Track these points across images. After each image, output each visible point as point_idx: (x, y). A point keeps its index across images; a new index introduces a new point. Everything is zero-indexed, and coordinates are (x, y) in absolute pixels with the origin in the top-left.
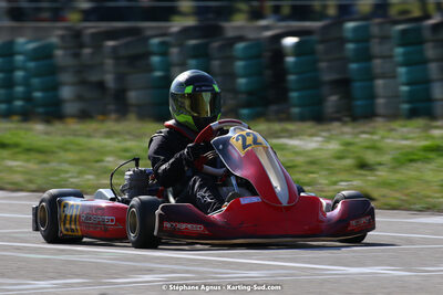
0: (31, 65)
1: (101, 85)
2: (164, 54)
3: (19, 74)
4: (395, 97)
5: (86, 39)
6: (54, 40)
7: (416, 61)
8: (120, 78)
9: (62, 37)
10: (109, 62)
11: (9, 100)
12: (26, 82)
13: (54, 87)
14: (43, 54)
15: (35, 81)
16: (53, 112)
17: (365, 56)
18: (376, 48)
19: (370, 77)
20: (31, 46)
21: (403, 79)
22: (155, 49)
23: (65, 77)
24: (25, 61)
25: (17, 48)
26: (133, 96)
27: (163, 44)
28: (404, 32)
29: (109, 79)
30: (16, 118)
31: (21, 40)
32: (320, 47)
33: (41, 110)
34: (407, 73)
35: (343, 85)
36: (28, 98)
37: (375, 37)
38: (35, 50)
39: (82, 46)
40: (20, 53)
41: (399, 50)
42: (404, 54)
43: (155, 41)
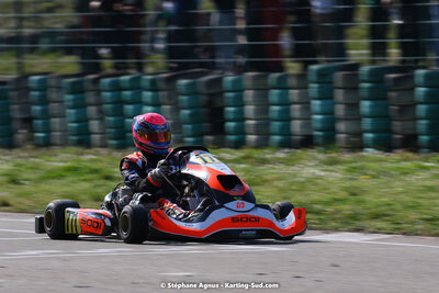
4: (65, 130)
7: (80, 106)
17: (44, 101)
18: (53, 95)
19: (46, 116)
21: (73, 118)
28: (74, 83)
32: (15, 93)
34: (76, 114)
35: (28, 121)
37: (51, 87)
41: (71, 97)
42: (74, 100)
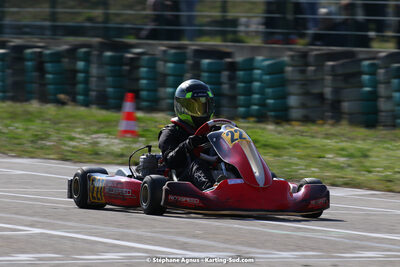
0: (267, 77)
1: (321, 96)
2: (373, 74)
3: (256, 84)
5: (311, 59)
6: (286, 59)
8: (336, 91)
9: (292, 57)
10: (328, 78)
11: (248, 105)
12: (261, 91)
13: (284, 96)
14: (276, 70)
15: (269, 91)
20: (266, 63)
22: (366, 69)
23: (292, 89)
24: (262, 75)
25: (256, 64)
26: (345, 106)
27: (372, 65)
29: (327, 92)
30: (252, 119)
31: (260, 58)
33: (272, 113)
36: (263, 104)
39: (307, 65)
40: (258, 69)
43: (366, 63)
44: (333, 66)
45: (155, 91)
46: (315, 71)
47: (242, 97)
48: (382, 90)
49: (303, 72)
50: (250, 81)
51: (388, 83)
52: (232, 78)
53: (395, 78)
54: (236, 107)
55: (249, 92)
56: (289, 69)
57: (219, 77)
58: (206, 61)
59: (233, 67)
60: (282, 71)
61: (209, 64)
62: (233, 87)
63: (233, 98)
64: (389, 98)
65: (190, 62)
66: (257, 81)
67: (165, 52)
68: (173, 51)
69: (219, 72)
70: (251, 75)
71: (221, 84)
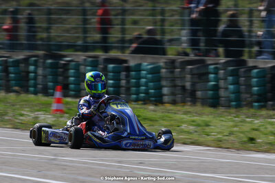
0: (150, 76)
1: (183, 88)
2: (216, 73)
3: (143, 80)
5: (177, 64)
6: (162, 64)
8: (193, 85)
9: (166, 63)
10: (188, 77)
11: (137, 93)
12: (146, 85)
13: (160, 88)
14: (155, 71)
15: (151, 84)
16: (158, 100)
20: (149, 67)
22: (212, 71)
23: (164, 83)
24: (147, 74)
25: (143, 67)
26: (199, 94)
27: (216, 68)
29: (188, 85)
30: (140, 102)
31: (146, 64)
33: (153, 99)
36: (147, 93)
38: (151, 68)
39: (175, 68)
40: (144, 70)
43: (212, 67)
44: (191, 69)
45: (79, 84)
46: (180, 72)
47: (134, 89)
48: (222, 83)
49: (172, 72)
50: (139, 78)
51: (225, 79)
52: (128, 76)
53: (230, 76)
54: (130, 95)
55: (138, 85)
56: (164, 70)
57: (120, 76)
58: (111, 66)
59: (128, 69)
60: (159, 72)
61: (114, 67)
62: (128, 82)
63: (128, 89)
64: (226, 89)
65: (101, 66)
66: (143, 78)
67: (85, 60)
68: (90, 59)
69: (120, 72)
70: (140, 74)
71: (120, 80)
